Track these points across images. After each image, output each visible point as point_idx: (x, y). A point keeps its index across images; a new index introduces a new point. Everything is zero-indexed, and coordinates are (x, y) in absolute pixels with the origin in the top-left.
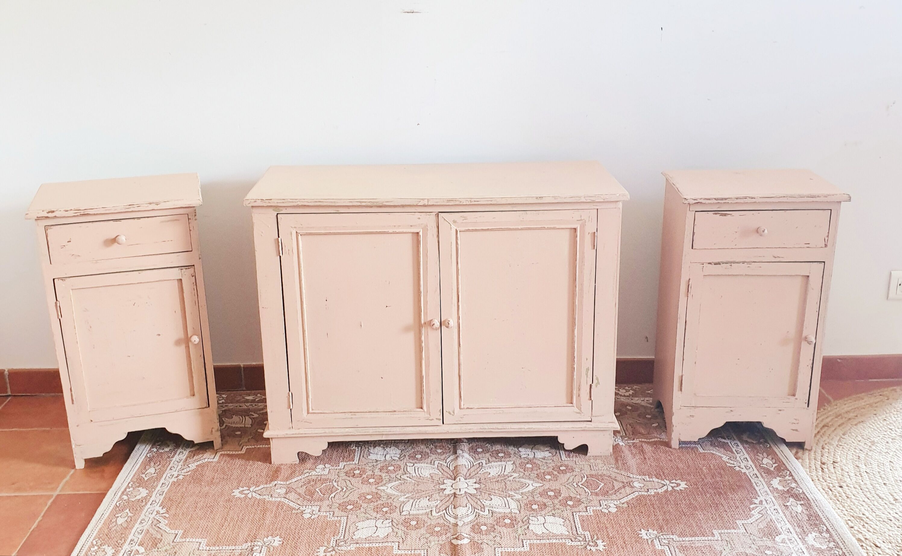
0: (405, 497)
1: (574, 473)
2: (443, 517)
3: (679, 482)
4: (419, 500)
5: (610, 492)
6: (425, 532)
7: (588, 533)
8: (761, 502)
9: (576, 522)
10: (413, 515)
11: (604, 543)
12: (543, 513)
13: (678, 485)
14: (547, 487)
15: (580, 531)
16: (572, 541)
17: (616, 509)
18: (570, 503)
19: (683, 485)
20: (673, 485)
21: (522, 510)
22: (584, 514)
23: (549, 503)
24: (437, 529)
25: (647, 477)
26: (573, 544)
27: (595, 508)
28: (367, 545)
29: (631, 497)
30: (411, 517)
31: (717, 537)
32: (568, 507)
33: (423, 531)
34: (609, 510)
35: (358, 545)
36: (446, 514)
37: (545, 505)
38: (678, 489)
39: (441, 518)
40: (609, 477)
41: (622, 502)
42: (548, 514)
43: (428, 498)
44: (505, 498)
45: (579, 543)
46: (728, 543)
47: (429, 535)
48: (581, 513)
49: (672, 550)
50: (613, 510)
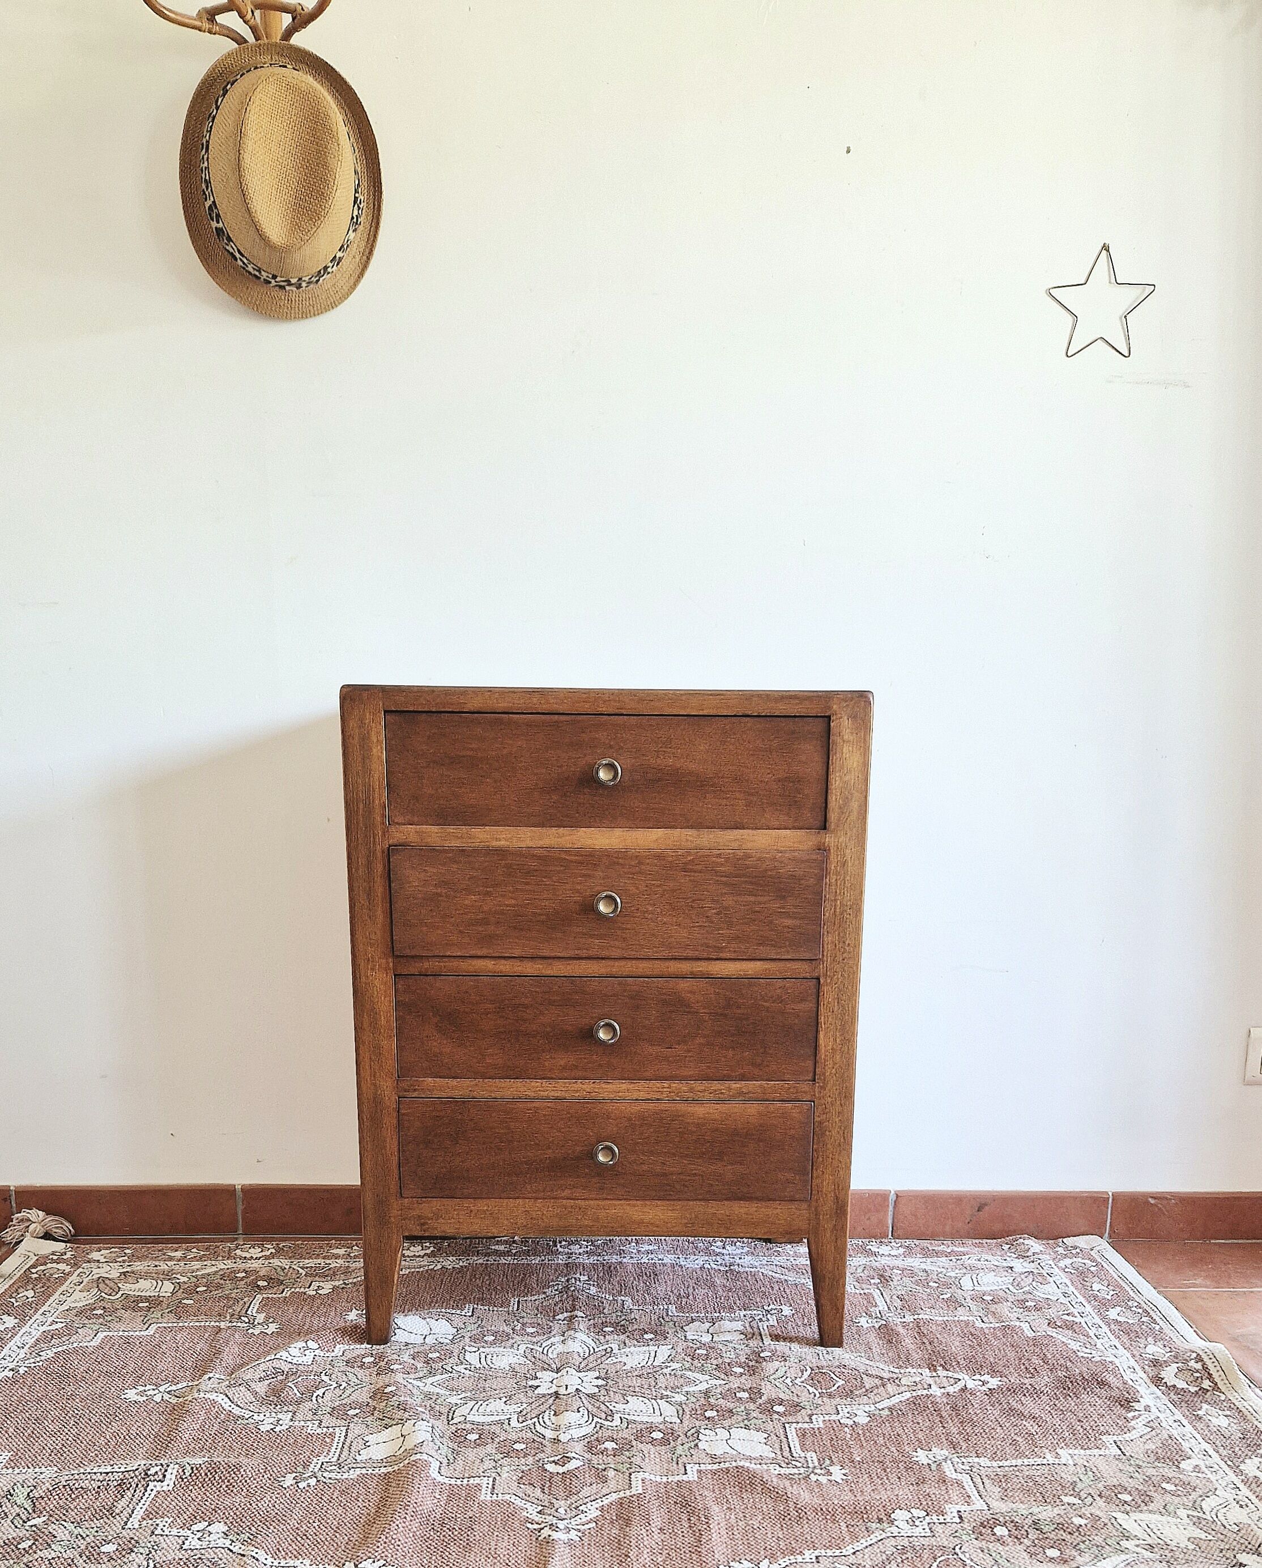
0: (459, 1397)
1: (787, 1364)
2: (531, 1429)
3: (986, 1378)
4: (486, 1403)
5: (856, 1393)
6: (494, 1451)
7: (812, 1453)
8: (1148, 1408)
9: (790, 1438)
10: (473, 1424)
11: (843, 1471)
12: (726, 1423)
13: (986, 1382)
14: (736, 1386)
15: (797, 1450)
16: (780, 1467)
17: (869, 1418)
18: (779, 1409)
19: (995, 1382)
20: (976, 1382)
21: (686, 1417)
22: (806, 1426)
23: (738, 1410)
24: (519, 1446)
25: (927, 1371)
26: (782, 1471)
27: (827, 1418)
28: (383, 1470)
29: (898, 1401)
30: (468, 1426)
31: (1066, 1460)
32: (776, 1416)
33: (490, 1448)
34: (854, 1419)
35: (364, 1471)
36: (537, 1424)
37: (730, 1411)
38: (985, 1387)
39: (528, 1431)
40: (855, 1371)
41: (880, 1409)
42: (735, 1426)
43: (504, 1399)
44: (653, 1401)
45: (796, 1471)
46: (1088, 1470)
47: (501, 1455)
48: (800, 1425)
49: (978, 1480)
50: (863, 1419)
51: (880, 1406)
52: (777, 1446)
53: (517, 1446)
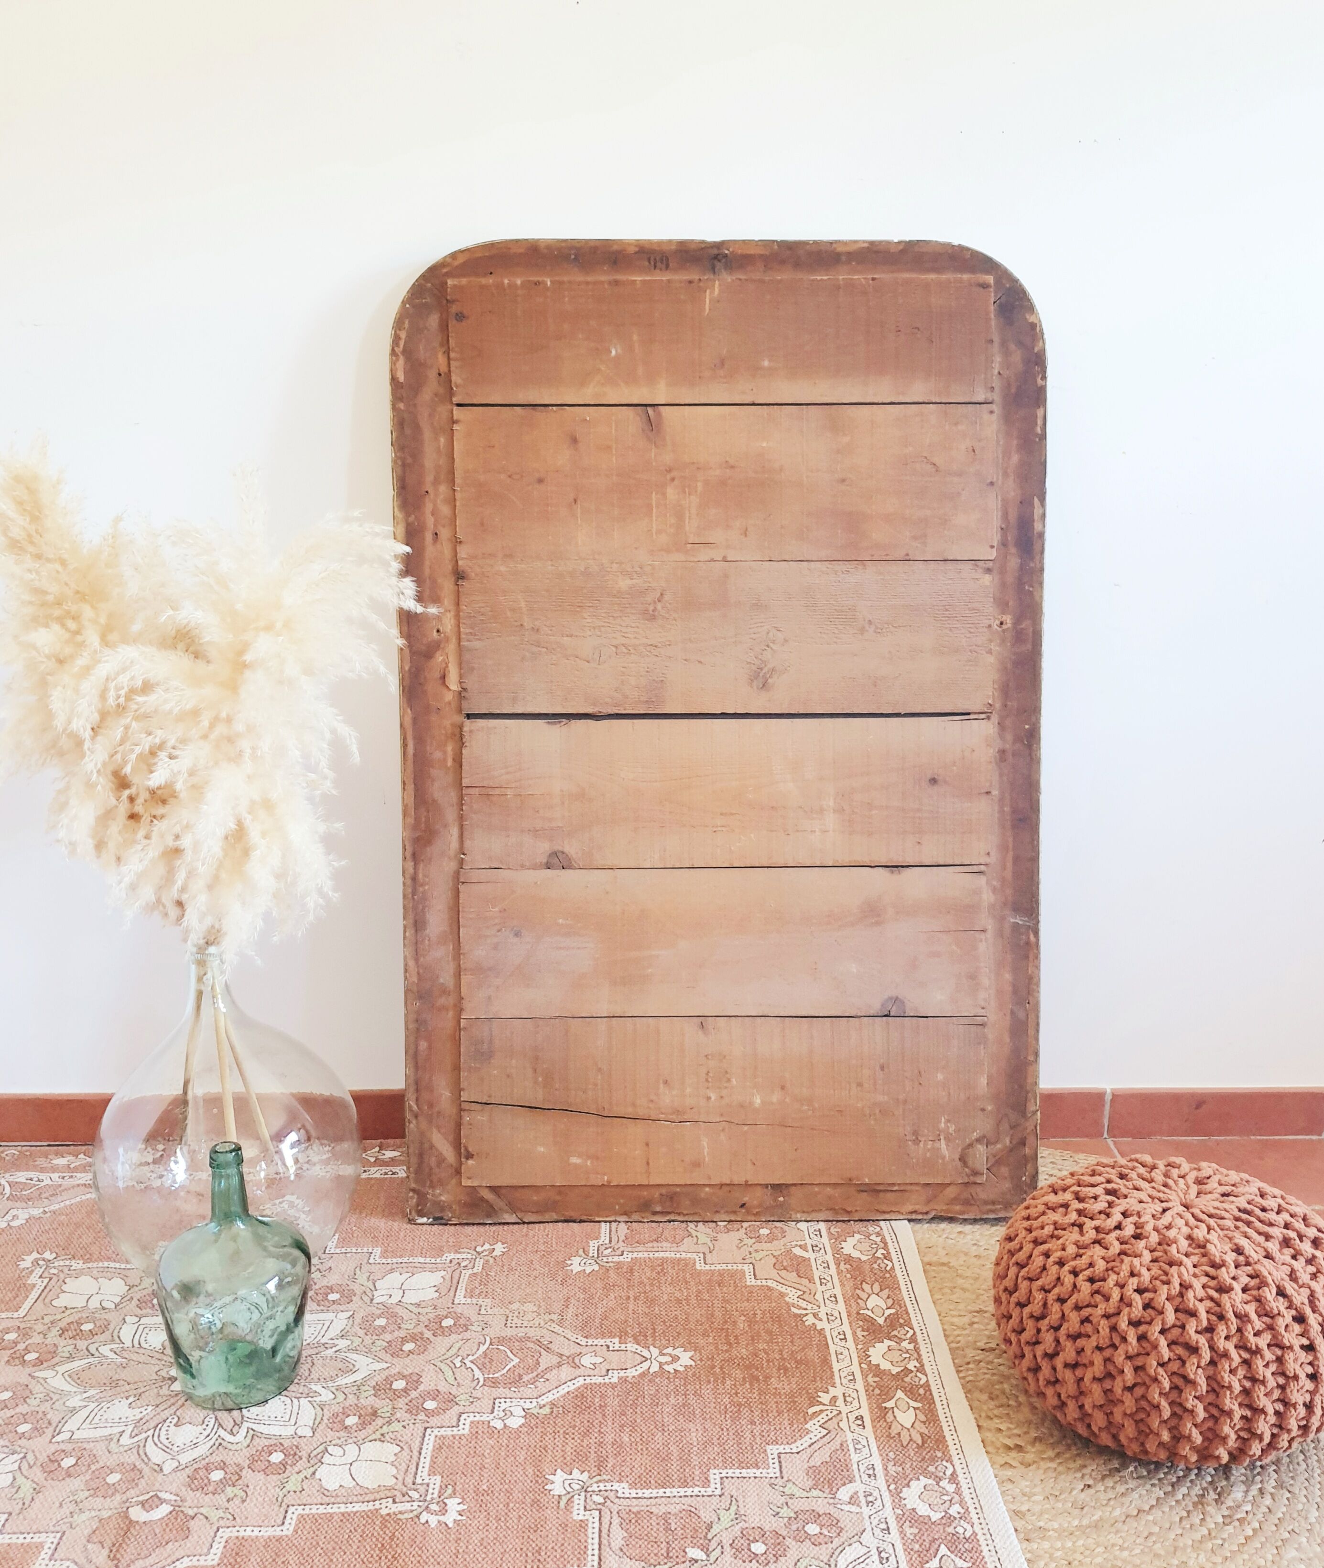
0: (85, 1395)
1: (467, 1335)
2: (140, 1449)
3: (678, 1352)
4: (109, 1405)
5: (526, 1378)
6: (82, 1487)
7: (439, 1478)
8: (834, 1398)
9: (423, 1452)
10: (78, 1441)
11: (461, 1507)
12: (362, 1435)
13: (675, 1359)
14: (397, 1370)
15: (423, 1473)
16: (394, 1502)
17: (523, 1421)
18: (430, 1405)
19: (686, 1359)
20: (663, 1359)
21: (321, 1427)
22: (449, 1432)
23: (386, 1409)
24: (113, 1479)
25: (616, 1340)
26: (395, 1508)
27: (478, 1418)
29: (567, 1390)
30: (68, 1447)
31: (714, 1487)
32: (422, 1416)
33: (77, 1483)
34: (506, 1421)
36: (150, 1439)
37: (375, 1414)
38: (670, 1368)
39: (135, 1451)
40: (539, 1343)
41: (542, 1403)
42: (370, 1438)
43: (131, 1399)
44: (295, 1401)
45: (407, 1507)
46: (734, 1501)
47: (87, 1494)
48: (443, 1432)
49: (606, 1521)
50: (515, 1422)
51: (544, 1400)
52: (404, 1466)
53: (110, 1477)
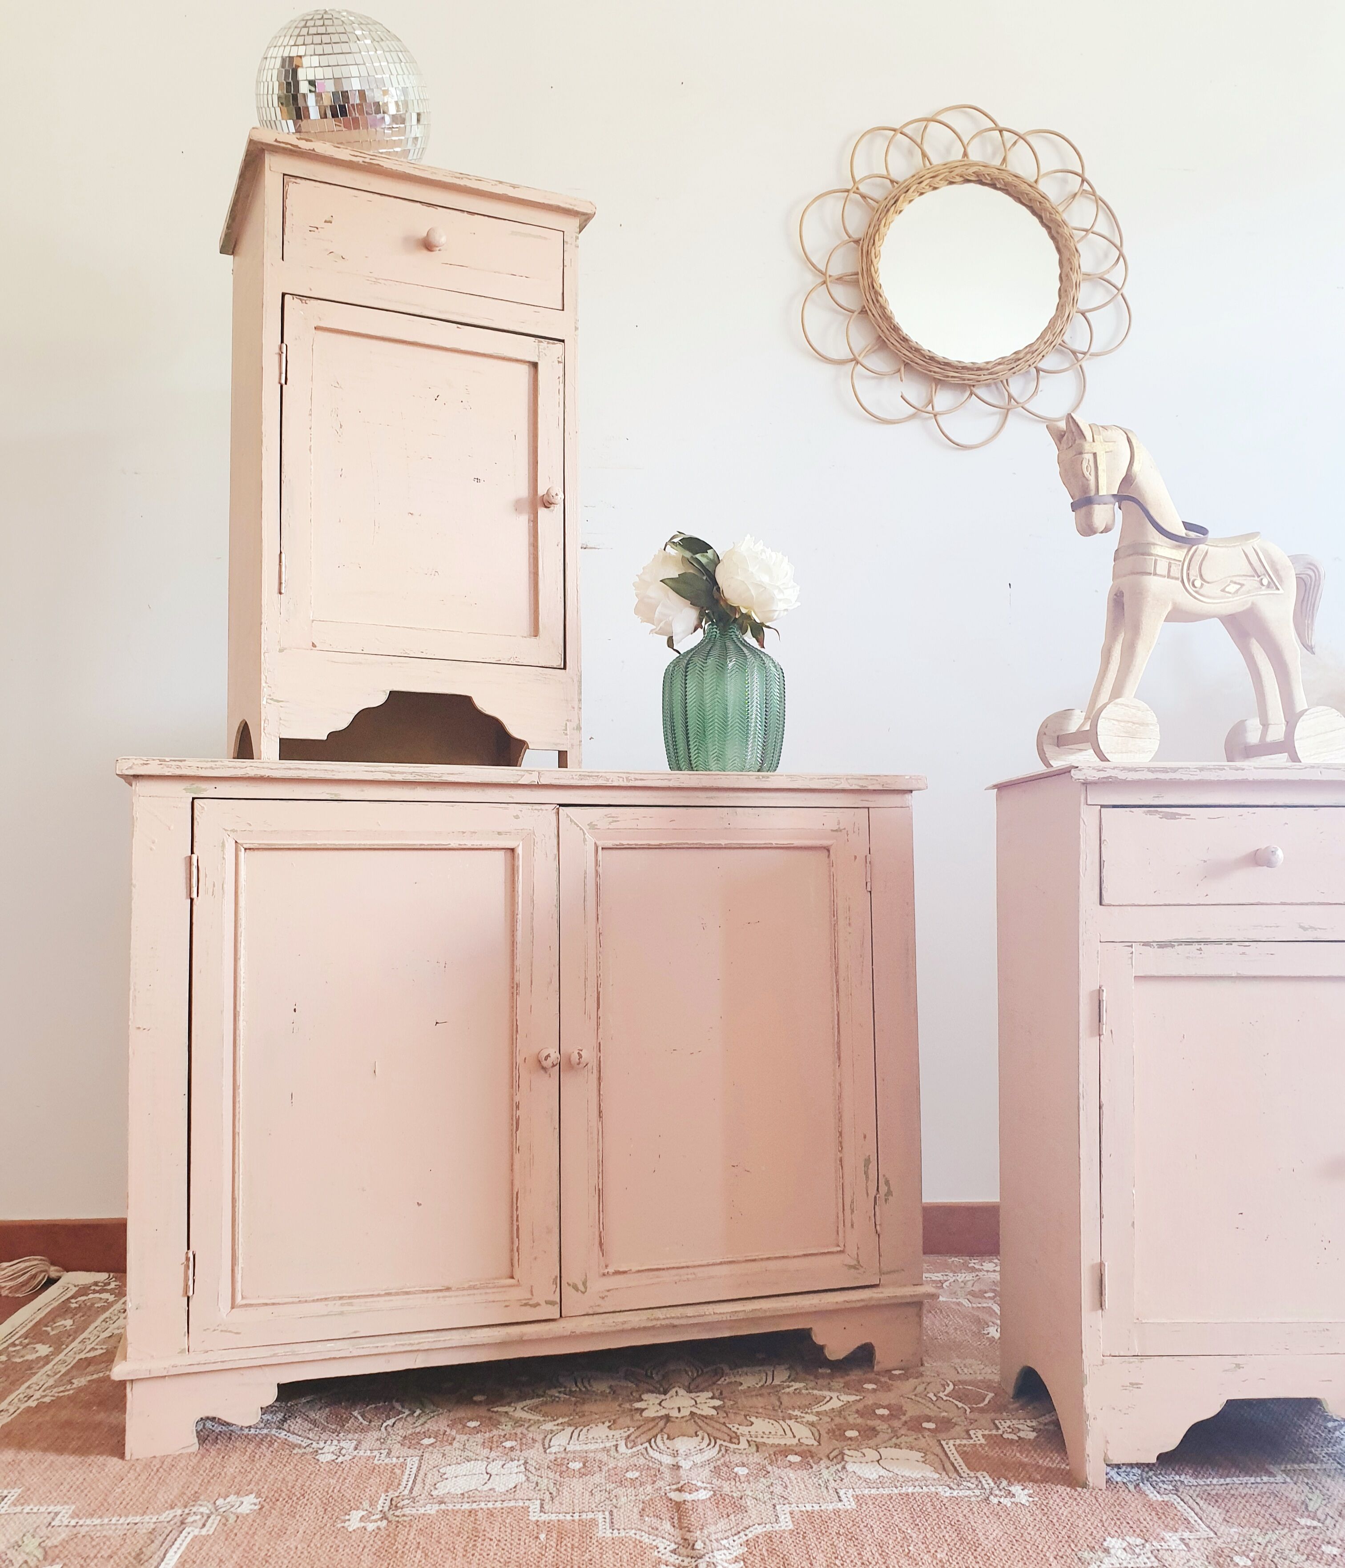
0: (556, 1422)
1: (925, 1379)
2: (644, 1456)
4: (587, 1428)
6: (603, 1481)
7: (985, 1474)
9: (951, 1456)
11: (1027, 1492)
12: (873, 1443)
14: (872, 1402)
15: (965, 1471)
16: (951, 1488)
17: (1035, 1434)
18: (929, 1426)
21: (824, 1438)
22: (965, 1442)
23: (881, 1428)
26: (955, 1494)
27: (987, 1433)
28: (466, 1506)
32: (927, 1433)
33: (598, 1478)
34: (1018, 1434)
35: (443, 1506)
36: (649, 1449)
37: (873, 1430)
39: (641, 1456)
42: (884, 1445)
44: (782, 1422)
45: (969, 1493)
48: (958, 1441)
50: (1028, 1435)
51: (1044, 1420)
53: (630, 1475)
